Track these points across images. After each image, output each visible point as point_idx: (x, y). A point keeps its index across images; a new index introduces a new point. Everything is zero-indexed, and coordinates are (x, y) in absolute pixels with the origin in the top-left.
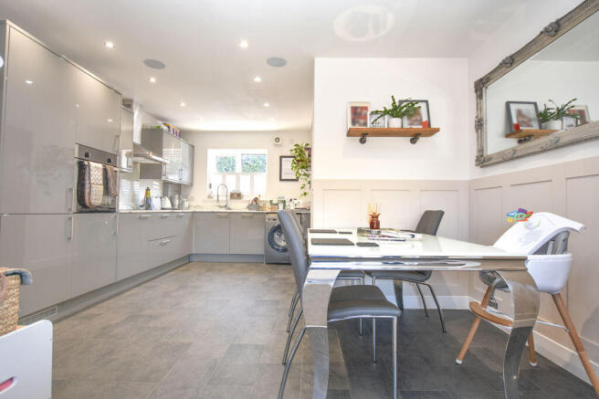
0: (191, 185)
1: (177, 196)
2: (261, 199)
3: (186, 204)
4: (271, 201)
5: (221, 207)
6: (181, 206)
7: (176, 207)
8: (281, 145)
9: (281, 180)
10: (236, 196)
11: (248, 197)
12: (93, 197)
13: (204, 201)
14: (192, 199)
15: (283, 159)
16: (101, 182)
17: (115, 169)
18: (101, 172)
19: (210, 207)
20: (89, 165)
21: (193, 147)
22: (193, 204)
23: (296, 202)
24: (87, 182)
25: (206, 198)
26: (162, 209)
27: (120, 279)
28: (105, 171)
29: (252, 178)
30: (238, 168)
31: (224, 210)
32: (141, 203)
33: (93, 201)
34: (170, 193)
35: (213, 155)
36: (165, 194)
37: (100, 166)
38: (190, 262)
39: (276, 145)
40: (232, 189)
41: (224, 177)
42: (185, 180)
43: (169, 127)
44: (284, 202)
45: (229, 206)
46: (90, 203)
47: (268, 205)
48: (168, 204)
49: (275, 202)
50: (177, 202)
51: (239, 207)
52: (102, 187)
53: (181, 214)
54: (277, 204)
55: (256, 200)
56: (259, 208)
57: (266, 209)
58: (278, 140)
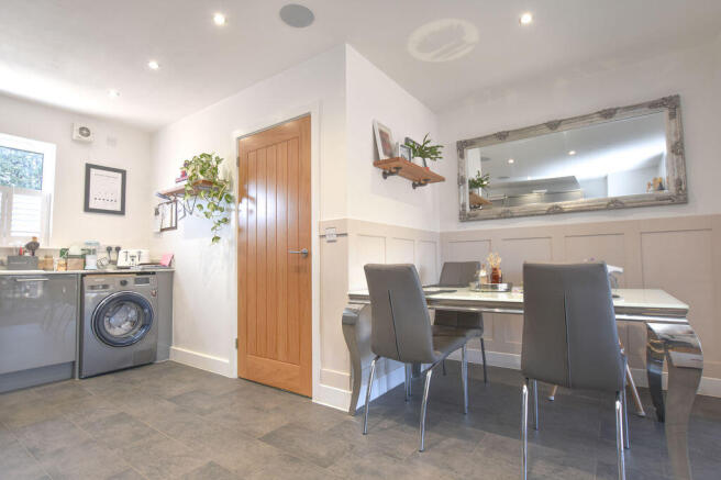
4: (63, 252)
8: (89, 144)
9: (88, 210)
15: (93, 170)
23: (133, 252)
39: (79, 142)
47: (57, 259)
49: (75, 250)
54: (82, 257)
56: (39, 261)
57: (56, 266)
58: (85, 131)
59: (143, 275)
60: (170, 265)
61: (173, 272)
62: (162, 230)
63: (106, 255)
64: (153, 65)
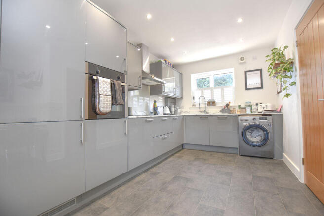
0: (182, 98)
1: (173, 106)
2: (231, 105)
3: (179, 111)
4: (239, 106)
5: (201, 112)
6: (176, 112)
7: (173, 113)
8: (245, 63)
9: (247, 89)
10: (212, 103)
11: (221, 104)
12: (101, 106)
13: (190, 108)
14: (183, 107)
15: (248, 73)
16: (110, 93)
17: (122, 84)
18: (109, 85)
19: (194, 112)
20: (97, 79)
21: (182, 74)
22: (183, 110)
23: (263, 105)
24: (97, 93)
25: (191, 107)
26: (165, 114)
27: (130, 169)
28: (112, 85)
29: (223, 90)
30: (212, 85)
31: (204, 114)
32: (151, 111)
33: (102, 109)
34: (169, 104)
35: (194, 78)
36: (166, 105)
37: (109, 80)
38: (183, 149)
39: (241, 64)
40: (208, 99)
41: (202, 92)
42: (178, 95)
43: (166, 61)
44: (251, 106)
45: (207, 111)
46: (99, 110)
47: (237, 109)
48: (168, 111)
49: (243, 106)
50: (173, 110)
51: (214, 111)
52: (111, 97)
53: (176, 117)
54: (245, 108)
55: (227, 105)
56: (230, 111)
57: (236, 112)
58: (242, 59)
59: (264, 116)
60: (280, 111)
61: (282, 114)
62: (278, 93)
63: (256, 107)
64: (240, 20)
